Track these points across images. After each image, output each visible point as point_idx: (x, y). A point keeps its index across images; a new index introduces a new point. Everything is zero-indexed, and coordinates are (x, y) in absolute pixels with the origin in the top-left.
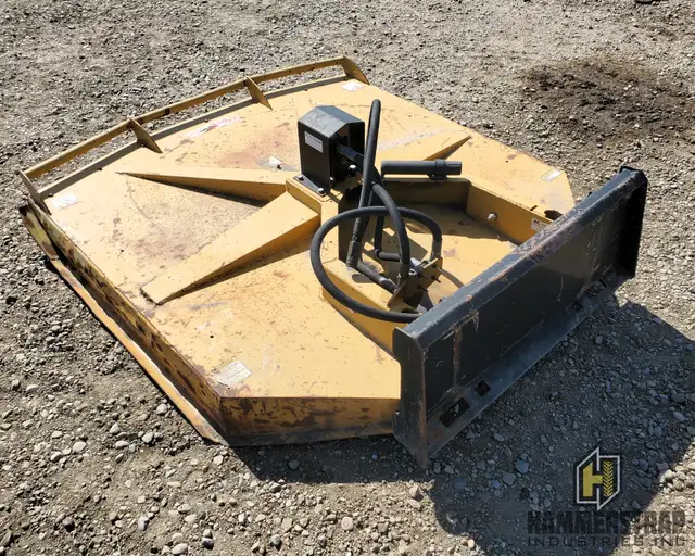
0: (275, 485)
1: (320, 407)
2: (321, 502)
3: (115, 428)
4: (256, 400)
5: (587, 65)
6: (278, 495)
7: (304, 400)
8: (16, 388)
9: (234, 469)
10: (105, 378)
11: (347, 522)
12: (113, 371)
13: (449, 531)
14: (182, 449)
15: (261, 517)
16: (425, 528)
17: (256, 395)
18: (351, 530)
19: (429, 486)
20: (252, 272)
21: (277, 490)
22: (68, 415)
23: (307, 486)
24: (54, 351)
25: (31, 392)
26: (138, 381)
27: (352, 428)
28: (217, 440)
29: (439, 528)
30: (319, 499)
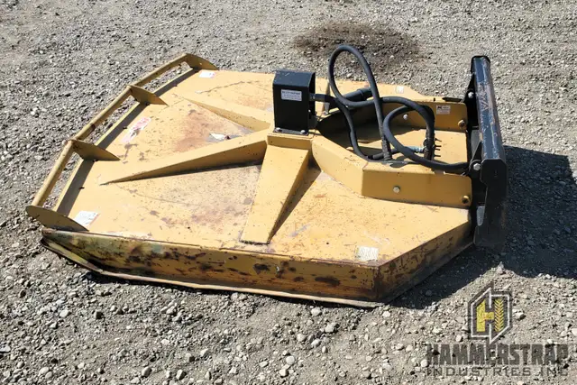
0: (434, 306)
1: (430, 248)
3: (300, 337)
4: (397, 259)
5: (325, 30)
7: (422, 246)
8: (192, 359)
9: (401, 313)
10: (252, 318)
12: (254, 312)
14: (357, 322)
17: (396, 256)
20: (300, 203)
21: (436, 308)
22: (256, 350)
24: (189, 324)
25: (206, 355)
26: (279, 307)
27: (444, 256)
28: (373, 306)
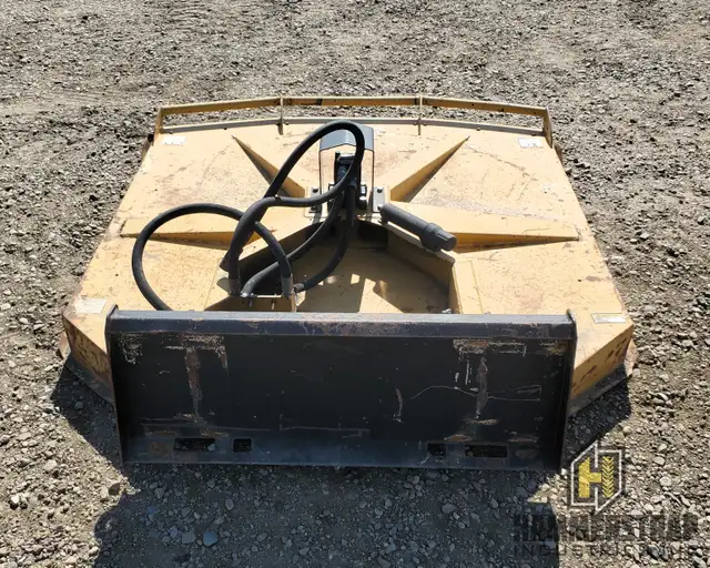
0: (52, 407)
2: (59, 441)
6: (45, 415)
9: (48, 381)
11: (51, 465)
13: (96, 530)
14: (45, 347)
15: (20, 420)
16: (87, 513)
18: (47, 473)
19: (131, 491)
21: (48, 411)
23: (67, 424)
28: (64, 356)
29: (94, 523)
30: (60, 437)
